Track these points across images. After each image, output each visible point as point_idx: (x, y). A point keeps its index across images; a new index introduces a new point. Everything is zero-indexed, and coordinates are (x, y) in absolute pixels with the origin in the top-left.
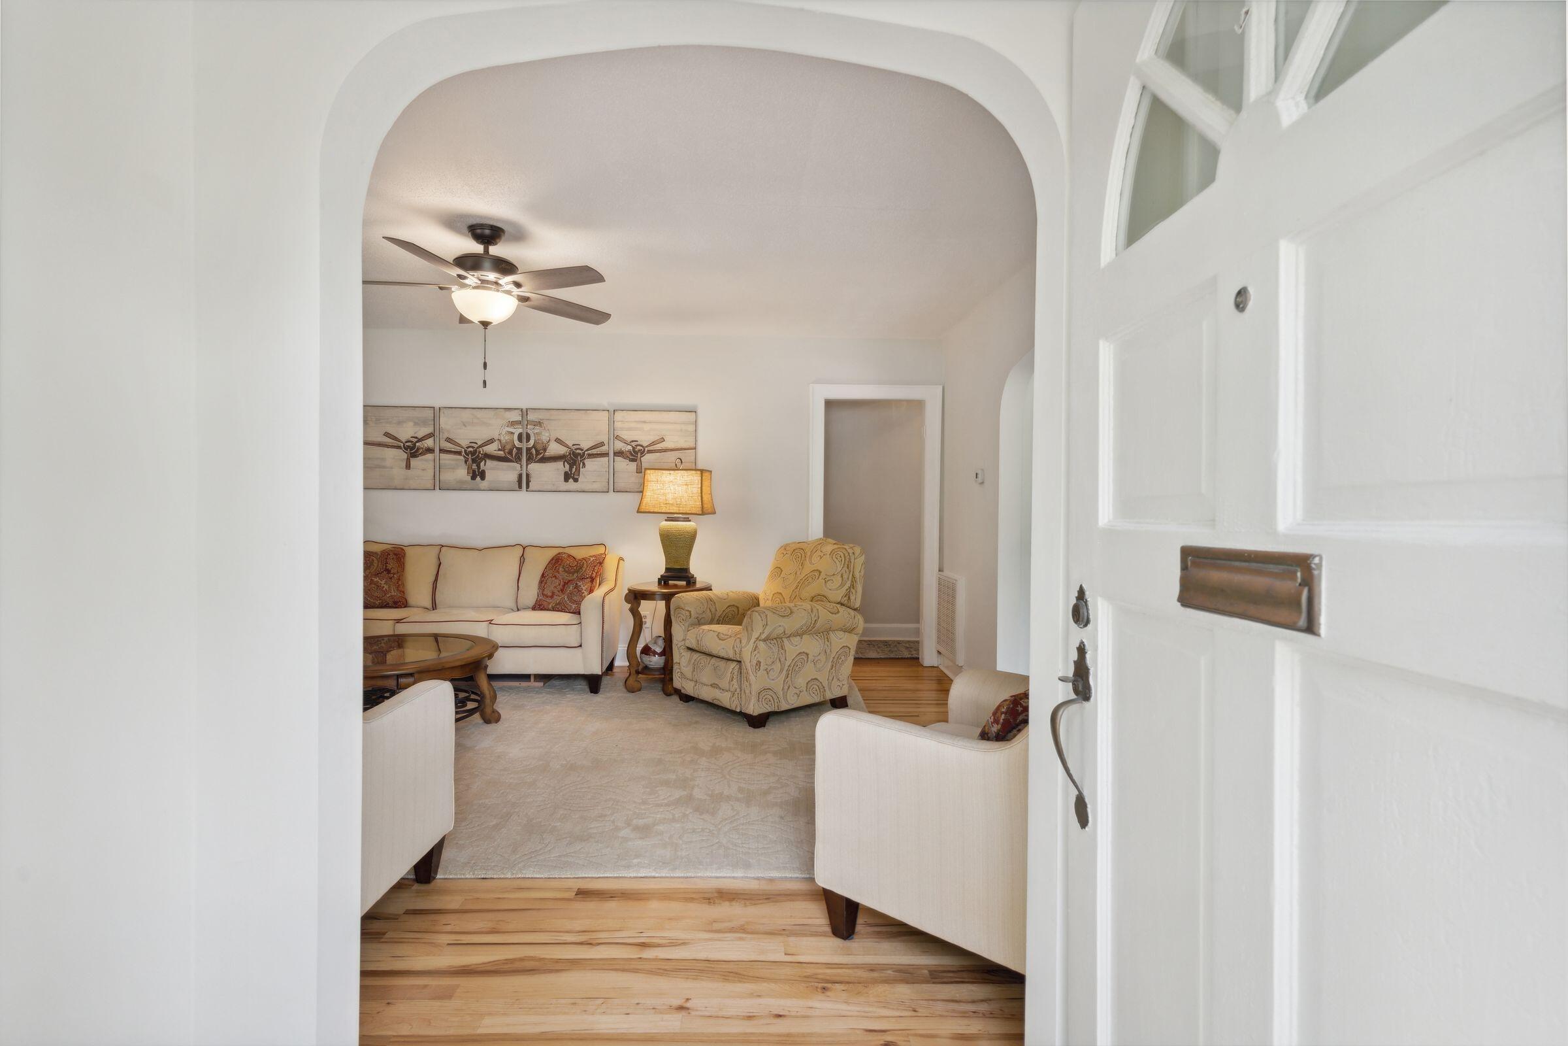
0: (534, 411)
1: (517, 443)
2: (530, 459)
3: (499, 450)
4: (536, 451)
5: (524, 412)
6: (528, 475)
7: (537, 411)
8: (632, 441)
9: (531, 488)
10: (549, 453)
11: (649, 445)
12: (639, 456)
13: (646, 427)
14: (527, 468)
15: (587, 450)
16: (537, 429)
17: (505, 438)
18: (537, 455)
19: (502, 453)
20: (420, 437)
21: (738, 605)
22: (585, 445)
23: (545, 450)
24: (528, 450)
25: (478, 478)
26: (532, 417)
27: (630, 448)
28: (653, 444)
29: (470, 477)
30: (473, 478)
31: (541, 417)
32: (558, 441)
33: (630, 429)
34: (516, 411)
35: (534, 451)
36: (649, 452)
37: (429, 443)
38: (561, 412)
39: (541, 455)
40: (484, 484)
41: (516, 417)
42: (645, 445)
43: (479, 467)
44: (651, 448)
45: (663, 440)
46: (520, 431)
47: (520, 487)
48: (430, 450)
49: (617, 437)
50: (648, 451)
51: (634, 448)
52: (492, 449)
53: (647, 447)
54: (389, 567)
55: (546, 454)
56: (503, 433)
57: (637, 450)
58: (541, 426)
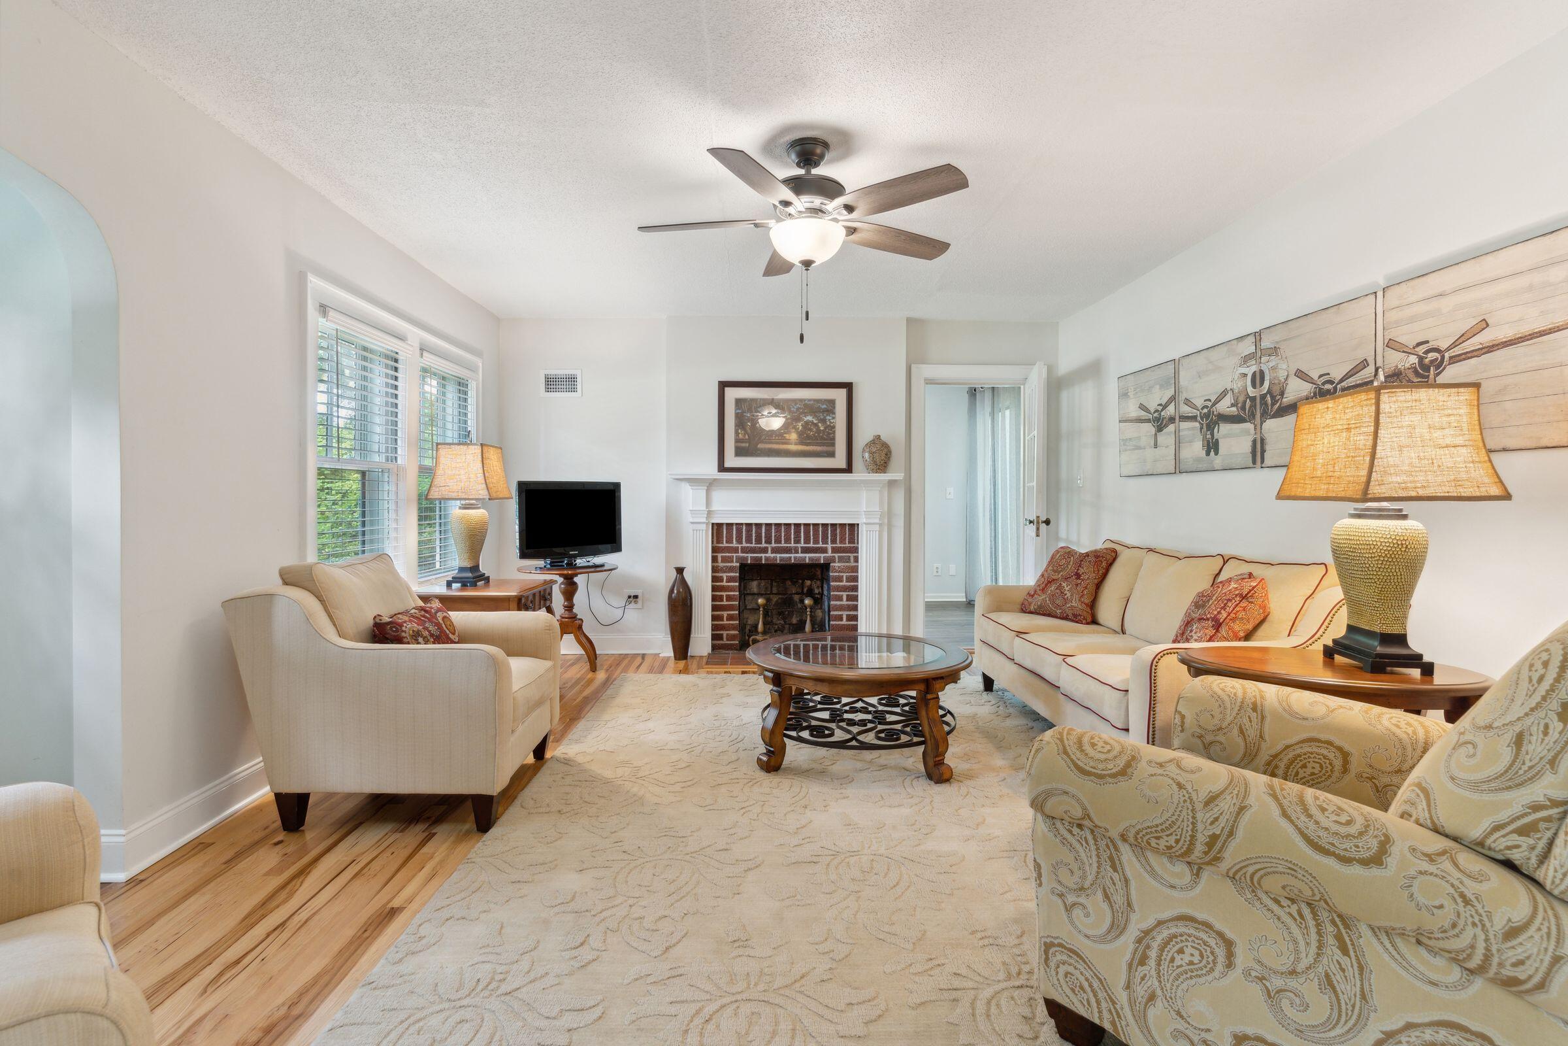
0: (1268, 330)
1: (1250, 390)
2: (1265, 415)
3: (1233, 405)
4: (1273, 397)
5: (1258, 336)
6: (1262, 440)
7: (1271, 329)
8: (1419, 344)
9: (1267, 462)
10: (1289, 398)
11: (1454, 345)
12: (1432, 376)
13: (1446, 304)
14: (1261, 426)
15: (1341, 381)
16: (1273, 361)
17: (1237, 386)
18: (1273, 404)
19: (1234, 409)
20: (1163, 404)
21: (1347, 747)
22: (1337, 374)
23: (1282, 394)
24: (1263, 397)
25: (1212, 453)
26: (1266, 343)
27: (1414, 359)
28: (1463, 338)
29: (1204, 452)
30: (1208, 454)
31: (1277, 338)
32: (1301, 375)
33: (1413, 319)
34: (1249, 337)
35: (1269, 398)
36: (1454, 360)
37: (1171, 410)
38: (1301, 321)
39: (1278, 404)
40: (1218, 461)
41: (1248, 347)
42: (1443, 345)
43: (1212, 434)
44: (1457, 351)
45: (1485, 324)
46: (1254, 368)
47: (1254, 462)
48: (1172, 420)
49: (1391, 344)
50: (1451, 358)
51: (1421, 359)
52: (1225, 406)
53: (1448, 349)
54: (1081, 571)
55: (1284, 400)
56: (1236, 378)
57: (1427, 361)
58: (1277, 355)
